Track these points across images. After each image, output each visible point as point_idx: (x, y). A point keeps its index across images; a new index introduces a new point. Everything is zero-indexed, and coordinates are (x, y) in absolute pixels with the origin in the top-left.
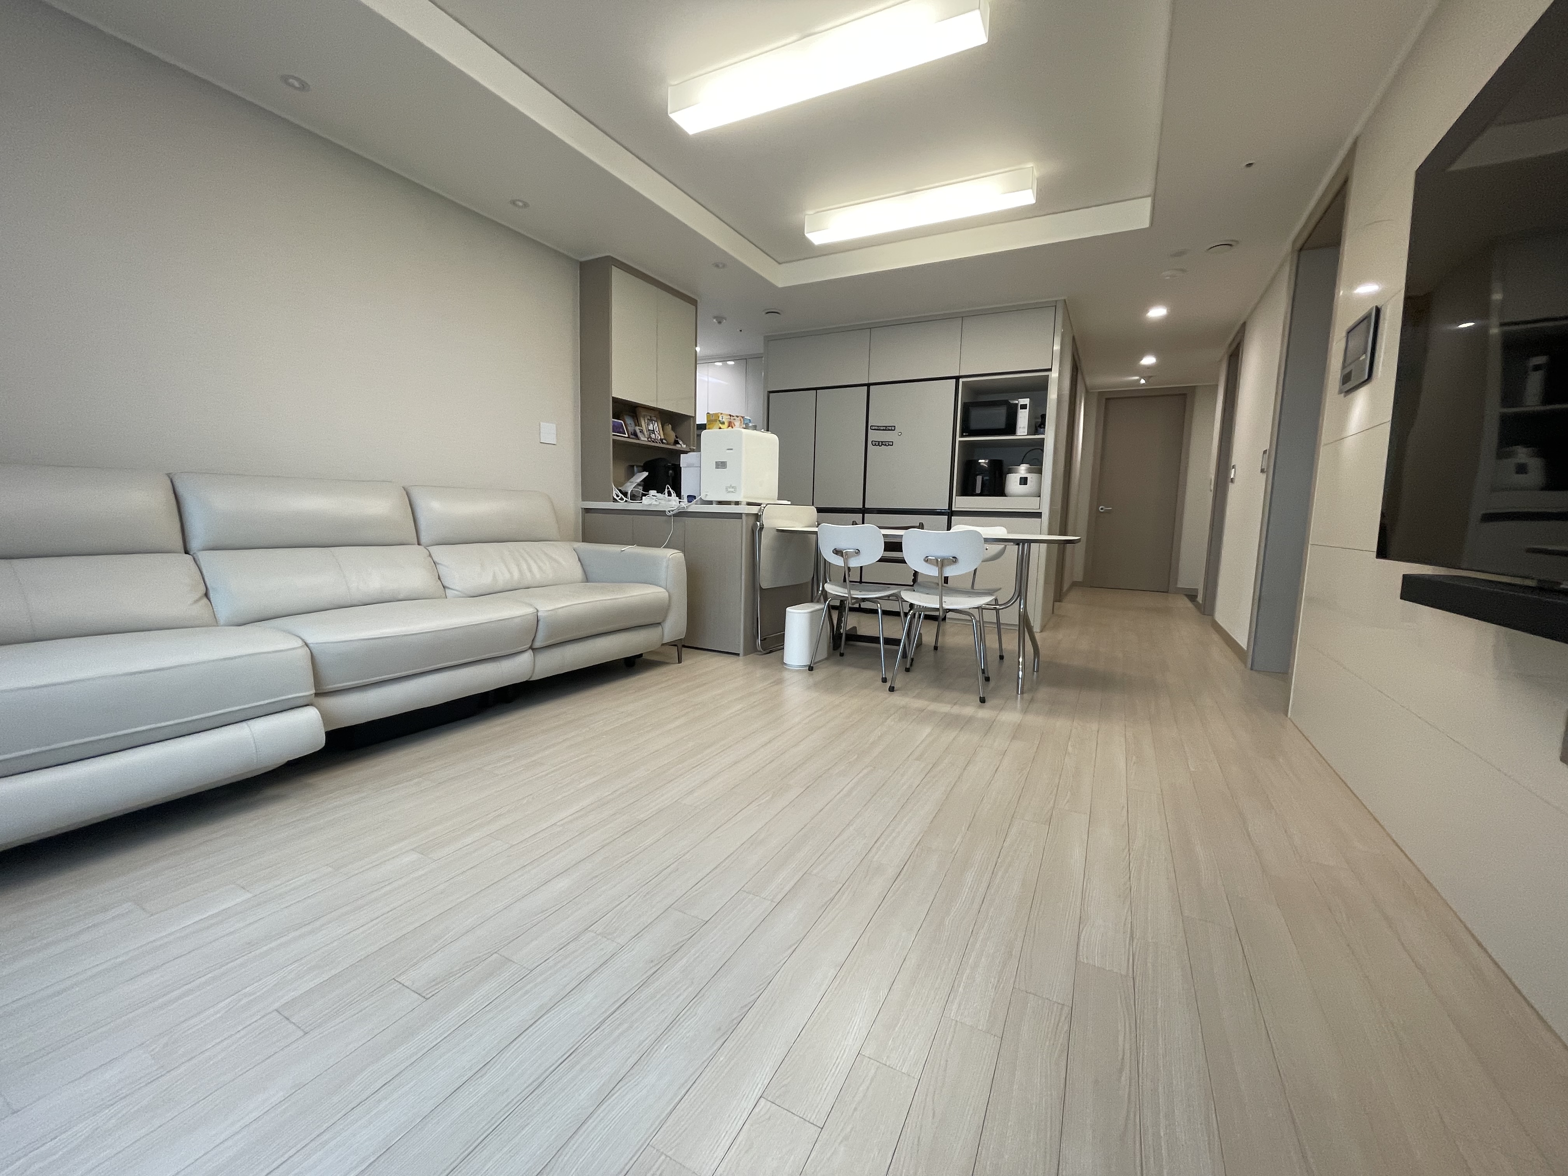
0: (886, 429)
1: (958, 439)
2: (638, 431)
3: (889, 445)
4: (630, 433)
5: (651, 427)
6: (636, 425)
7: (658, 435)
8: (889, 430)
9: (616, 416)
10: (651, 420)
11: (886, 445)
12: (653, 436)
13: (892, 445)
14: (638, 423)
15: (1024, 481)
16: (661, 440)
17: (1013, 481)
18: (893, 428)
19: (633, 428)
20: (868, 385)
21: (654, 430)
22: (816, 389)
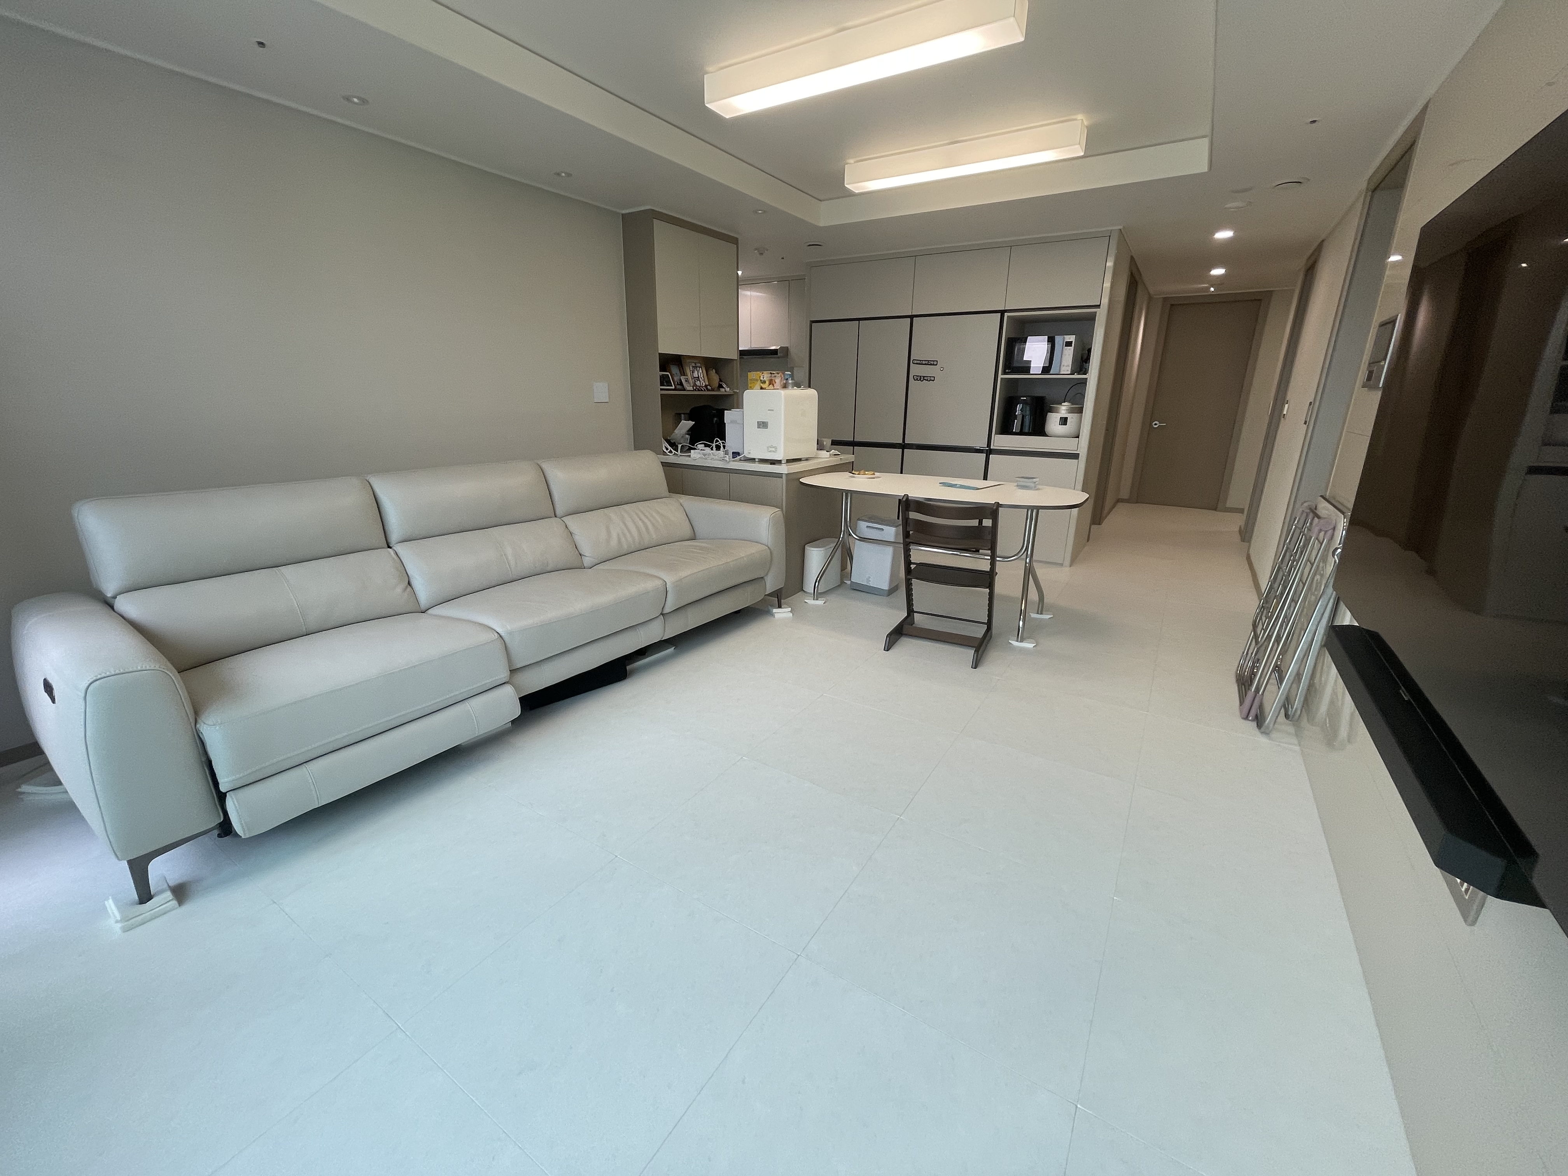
0: (929, 363)
1: (1000, 376)
2: (683, 381)
3: (930, 380)
4: (676, 383)
5: (696, 375)
6: (681, 375)
7: (703, 382)
8: (931, 365)
9: (663, 368)
10: (695, 367)
11: (927, 380)
12: (698, 383)
13: (934, 380)
14: (683, 373)
15: (1064, 421)
16: (706, 386)
17: (1053, 422)
18: (935, 363)
19: (678, 378)
20: (912, 317)
21: (698, 377)
22: (859, 319)
